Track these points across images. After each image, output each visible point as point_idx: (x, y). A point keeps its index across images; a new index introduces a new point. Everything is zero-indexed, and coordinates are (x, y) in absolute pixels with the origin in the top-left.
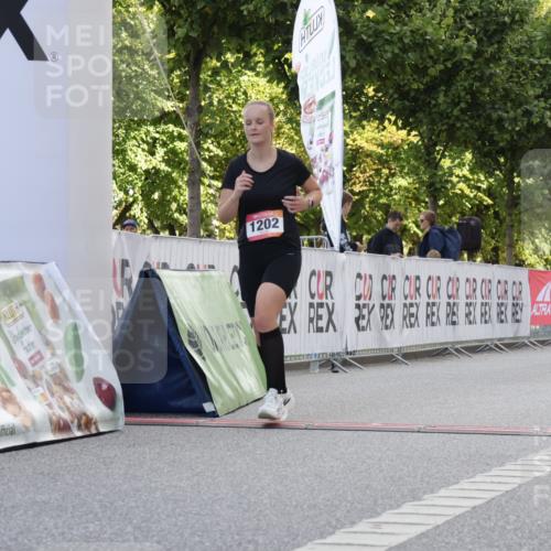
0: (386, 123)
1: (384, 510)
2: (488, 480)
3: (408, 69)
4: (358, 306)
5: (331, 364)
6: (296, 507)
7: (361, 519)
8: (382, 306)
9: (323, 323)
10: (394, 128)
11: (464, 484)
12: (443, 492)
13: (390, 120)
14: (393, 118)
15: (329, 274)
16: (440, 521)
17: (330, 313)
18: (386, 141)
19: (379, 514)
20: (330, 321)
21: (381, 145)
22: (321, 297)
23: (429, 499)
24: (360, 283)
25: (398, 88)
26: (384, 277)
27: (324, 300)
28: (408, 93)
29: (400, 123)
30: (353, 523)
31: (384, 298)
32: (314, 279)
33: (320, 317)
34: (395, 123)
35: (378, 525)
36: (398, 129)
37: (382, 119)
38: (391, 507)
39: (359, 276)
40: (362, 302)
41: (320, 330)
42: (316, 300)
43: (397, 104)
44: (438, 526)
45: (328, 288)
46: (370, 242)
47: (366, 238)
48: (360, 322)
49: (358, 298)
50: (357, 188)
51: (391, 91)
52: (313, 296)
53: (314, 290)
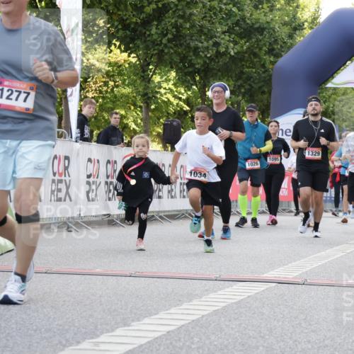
0: (113, 47)
1: (102, 333)
2: (180, 312)
3: (129, 7)
4: (88, 183)
5: (67, 225)
6: (36, 331)
7: (84, 339)
8: (106, 183)
9: (62, 195)
10: (119, 51)
11: (162, 315)
12: (146, 320)
13: (115, 45)
14: (118, 44)
15: (67, 158)
16: (144, 341)
17: (68, 188)
18: (112, 60)
19: (98, 336)
20: (67, 193)
21: (110, 64)
22: (60, 175)
23: (136, 325)
24: (90, 166)
25: (122, 21)
26: (108, 162)
27: (63, 178)
28: (129, 25)
29: (123, 48)
30: (78, 343)
31: (108, 177)
32: (56, 162)
33: (59, 190)
34: (119, 47)
35: (97, 344)
36: (122, 52)
37: (109, 44)
38: (108, 331)
39: (90, 160)
40: (91, 180)
41: (59, 200)
42: (57, 177)
43: (121, 33)
44: (142, 346)
45: (66, 168)
46: (99, 136)
47: (95, 133)
48: (90, 195)
49: (89, 176)
50: (90, 95)
51: (116, 23)
52: (54, 174)
53: (56, 170)
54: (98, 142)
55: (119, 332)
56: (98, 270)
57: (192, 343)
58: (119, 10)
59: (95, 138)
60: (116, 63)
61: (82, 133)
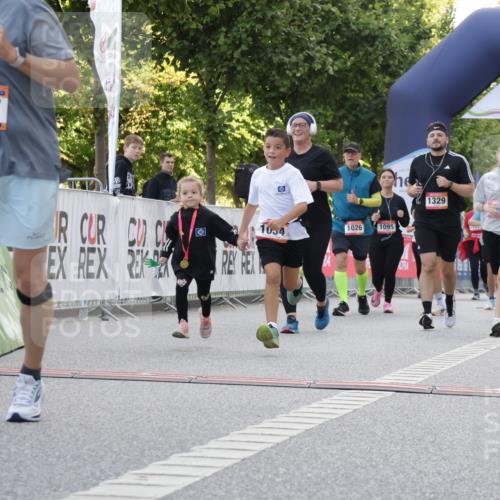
0: (164, 64)
1: (151, 461)
2: (260, 431)
3: (188, 8)
4: (131, 252)
5: (100, 312)
6: (59, 457)
7: (126, 470)
8: (156, 253)
10: (172, 68)
11: (234, 436)
12: (212, 444)
13: (167, 60)
14: (171, 58)
15: (101, 218)
16: (208, 473)
17: (102, 259)
18: (164, 82)
19: (146, 465)
20: (101, 267)
21: (160, 87)
22: (92, 241)
23: (197, 451)
24: (134, 228)
25: (177, 26)
26: (159, 223)
27: (96, 245)
28: (187, 32)
29: (178, 64)
30: (118, 475)
31: (158, 244)
32: (86, 223)
33: (90, 263)
34: (174, 63)
35: (144, 476)
36: (177, 69)
37: (159, 59)
38: (159, 458)
39: (133, 221)
40: (135, 248)
42: (87, 245)
43: (175, 44)
44: (206, 478)
45: (100, 232)
46: (145, 187)
47: (141, 182)
48: (133, 269)
49: (132, 243)
50: (133, 130)
51: (169, 30)
52: (84, 241)
53: (85, 234)
54: (144, 195)
55: (174, 459)
56: (145, 374)
57: (277, 475)
58: (172, 11)
59: (140, 190)
60: (169, 86)
61: (124, 183)
